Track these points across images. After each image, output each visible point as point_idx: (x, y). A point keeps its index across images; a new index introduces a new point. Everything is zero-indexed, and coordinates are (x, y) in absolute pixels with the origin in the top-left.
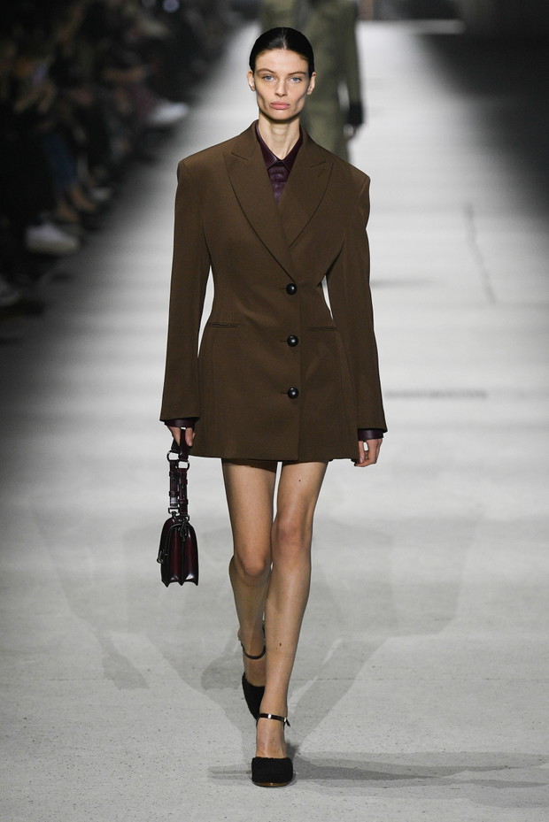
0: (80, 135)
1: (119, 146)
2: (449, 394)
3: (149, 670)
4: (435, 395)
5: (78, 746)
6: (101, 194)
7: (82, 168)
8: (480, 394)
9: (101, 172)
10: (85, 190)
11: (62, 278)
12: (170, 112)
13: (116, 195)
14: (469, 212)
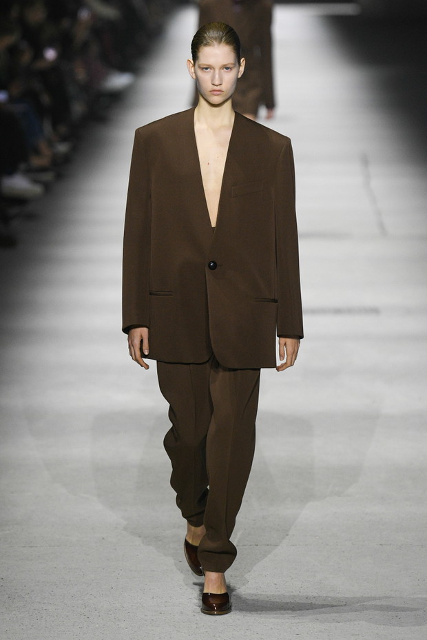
0: (46, 99)
1: (78, 108)
2: (350, 311)
3: (103, 539)
4: (338, 311)
5: (45, 601)
6: (62, 148)
7: (47, 127)
8: (375, 311)
9: (63, 129)
10: (50, 144)
11: (31, 217)
12: (119, 81)
13: (75, 149)
14: (365, 161)
